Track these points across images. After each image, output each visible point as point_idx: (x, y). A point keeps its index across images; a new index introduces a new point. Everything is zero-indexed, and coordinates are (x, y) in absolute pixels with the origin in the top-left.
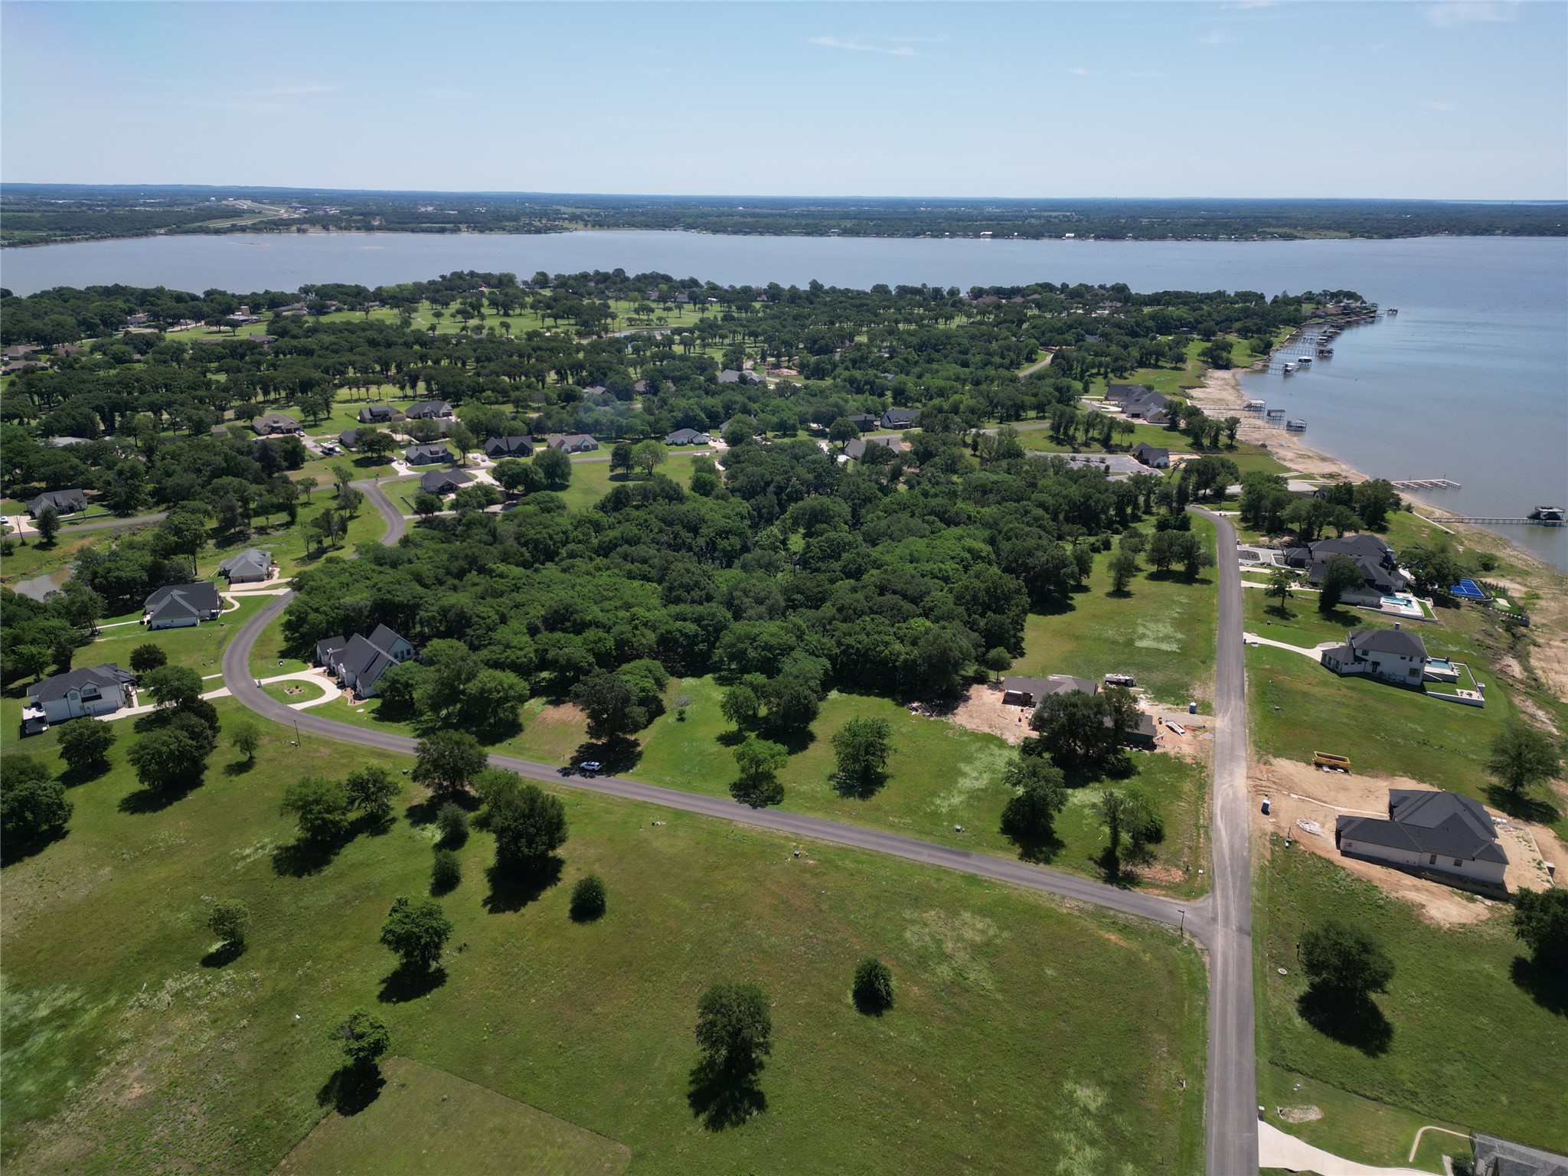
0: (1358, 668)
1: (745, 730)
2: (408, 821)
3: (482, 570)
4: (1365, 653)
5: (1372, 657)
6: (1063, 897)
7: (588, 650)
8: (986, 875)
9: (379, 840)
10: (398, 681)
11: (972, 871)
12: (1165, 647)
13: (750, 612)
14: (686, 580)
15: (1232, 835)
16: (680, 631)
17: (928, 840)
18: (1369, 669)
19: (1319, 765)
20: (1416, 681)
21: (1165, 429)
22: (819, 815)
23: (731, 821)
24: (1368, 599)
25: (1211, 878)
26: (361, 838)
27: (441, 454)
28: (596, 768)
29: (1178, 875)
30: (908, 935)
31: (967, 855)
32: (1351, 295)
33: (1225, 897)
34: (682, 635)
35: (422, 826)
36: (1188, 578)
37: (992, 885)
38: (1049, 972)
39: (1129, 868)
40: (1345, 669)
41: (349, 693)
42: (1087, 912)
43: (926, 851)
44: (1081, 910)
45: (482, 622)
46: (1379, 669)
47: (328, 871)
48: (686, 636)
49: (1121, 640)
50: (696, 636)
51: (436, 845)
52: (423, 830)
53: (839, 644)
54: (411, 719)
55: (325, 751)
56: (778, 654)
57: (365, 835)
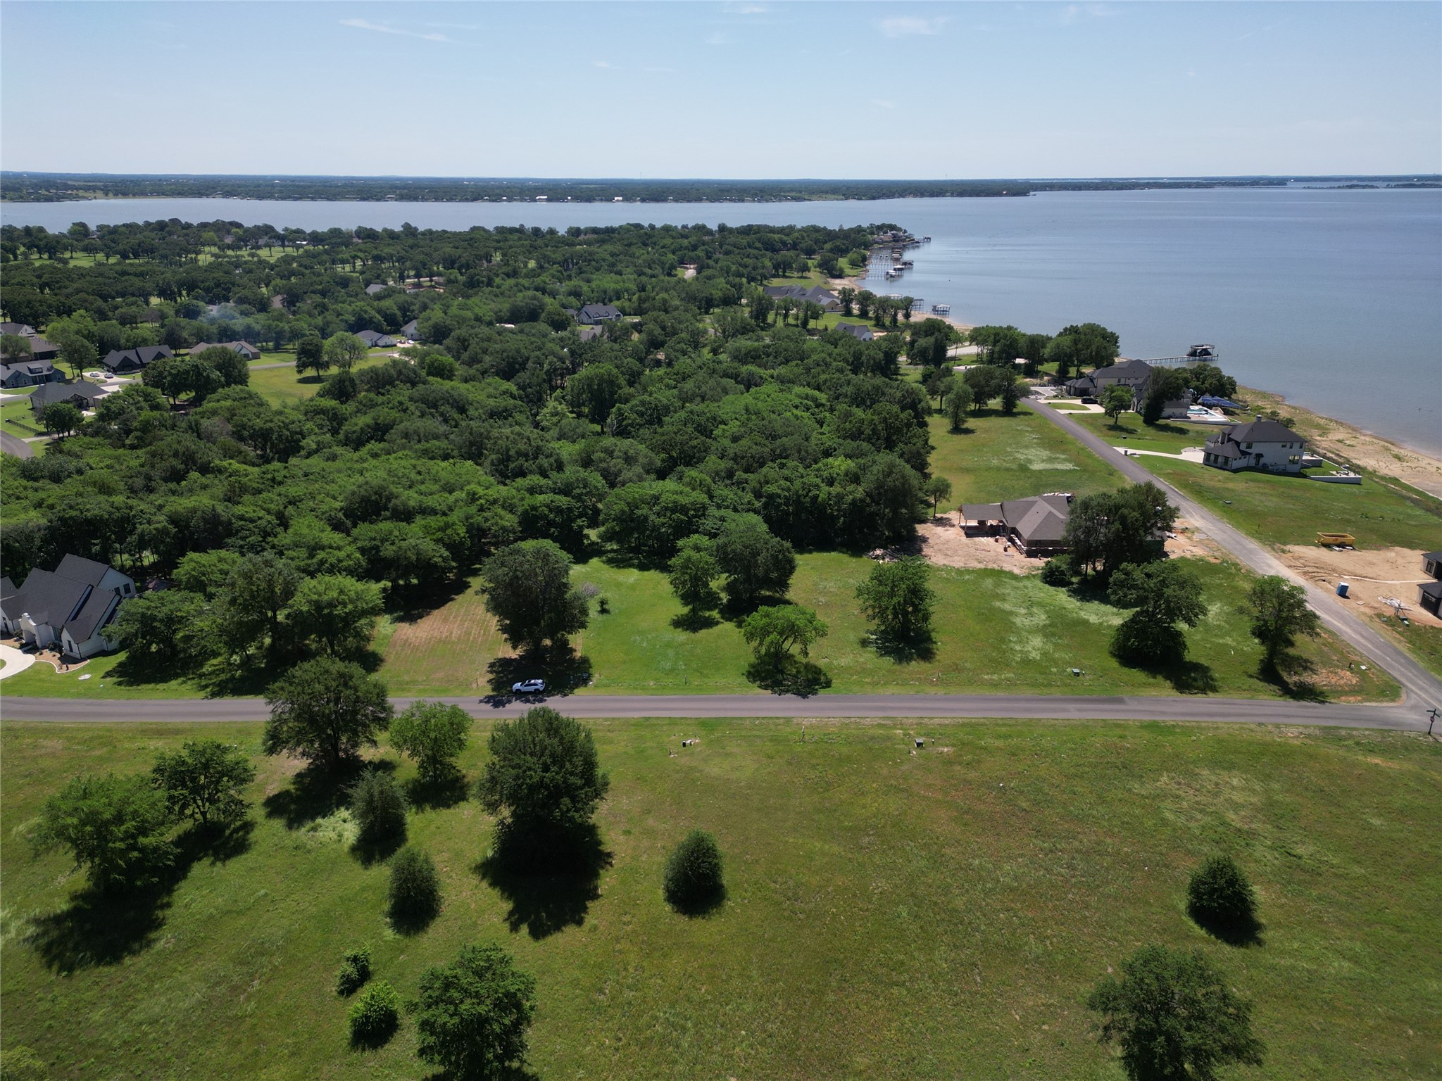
0: (1243, 462)
1: (701, 610)
2: (278, 824)
3: (205, 469)
4: (1249, 446)
5: (1256, 449)
6: (1278, 726)
7: (437, 541)
8: (1169, 720)
9: (236, 865)
10: (153, 618)
11: (1147, 718)
12: (1060, 466)
13: (626, 474)
14: (522, 446)
15: (1346, 623)
16: (547, 506)
17: (1056, 692)
18: (1252, 462)
19: (1328, 546)
20: (1295, 468)
21: (842, 315)
22: (892, 690)
23: (788, 720)
24: (1177, 411)
25: (1384, 672)
26: (200, 869)
27: (45, 373)
28: (541, 687)
29: (1348, 678)
30: (1169, 815)
31: (1120, 701)
32: (892, 227)
33: (1421, 688)
34: (551, 511)
35: (310, 825)
36: (1008, 411)
37: (1187, 731)
38: (1376, 822)
39: (1296, 678)
40: (1236, 464)
41: (50, 658)
42: (1317, 738)
43: (1070, 706)
44: (1309, 736)
45: (251, 526)
46: (1262, 461)
47: (164, 940)
48: (559, 511)
49: (1014, 467)
50: (570, 509)
51: (354, 849)
52: (314, 829)
53: (758, 495)
54: (184, 675)
55: (55, 744)
56: (694, 516)
57: (206, 861)
